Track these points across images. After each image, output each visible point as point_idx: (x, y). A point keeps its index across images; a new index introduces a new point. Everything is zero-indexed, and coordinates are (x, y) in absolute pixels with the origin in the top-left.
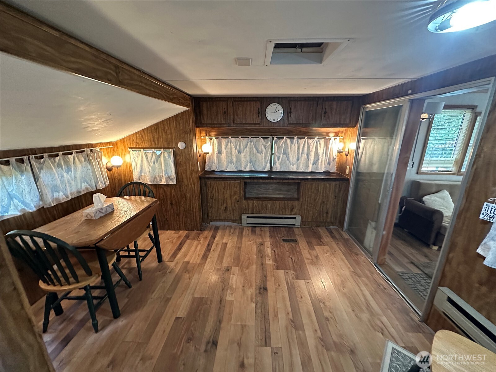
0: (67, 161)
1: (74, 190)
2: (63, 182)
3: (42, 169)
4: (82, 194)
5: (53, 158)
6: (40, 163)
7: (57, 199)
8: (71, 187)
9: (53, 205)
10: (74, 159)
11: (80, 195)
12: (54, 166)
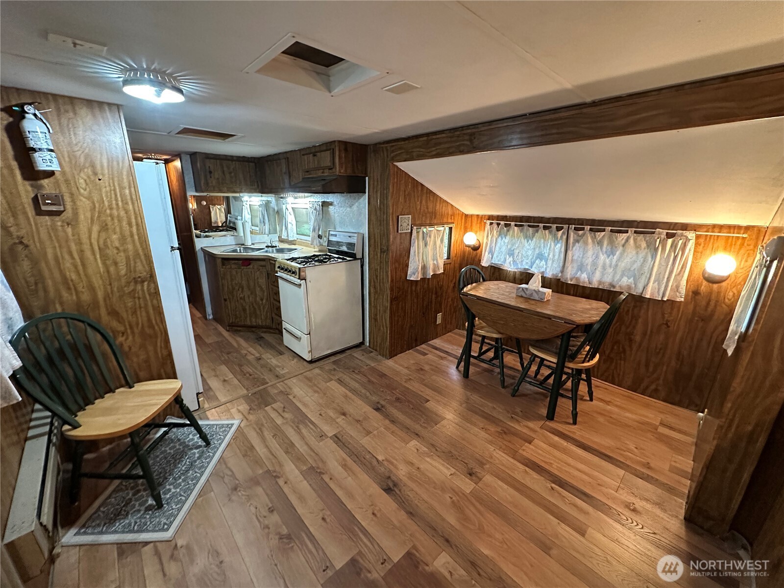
0: (613, 241)
1: (608, 279)
2: (594, 264)
3: (578, 241)
4: (614, 290)
5: (593, 233)
6: (578, 235)
7: (578, 279)
8: (603, 274)
9: (569, 282)
10: (627, 240)
11: (612, 289)
12: (593, 242)
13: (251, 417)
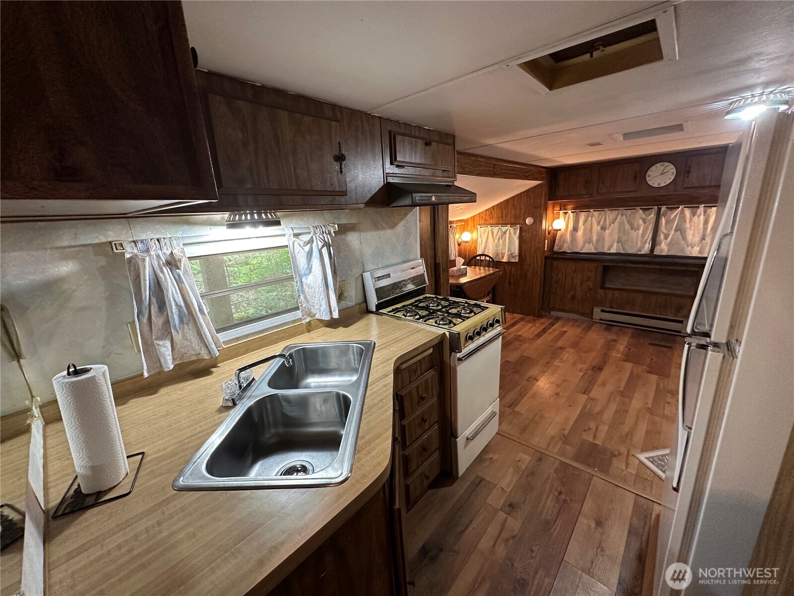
13: (623, 449)
